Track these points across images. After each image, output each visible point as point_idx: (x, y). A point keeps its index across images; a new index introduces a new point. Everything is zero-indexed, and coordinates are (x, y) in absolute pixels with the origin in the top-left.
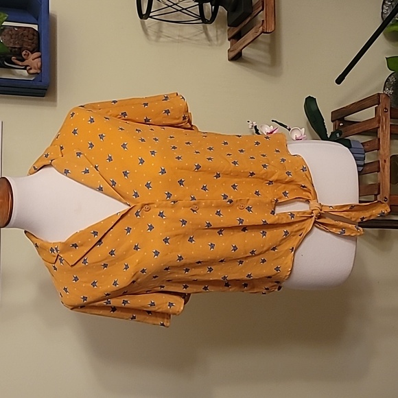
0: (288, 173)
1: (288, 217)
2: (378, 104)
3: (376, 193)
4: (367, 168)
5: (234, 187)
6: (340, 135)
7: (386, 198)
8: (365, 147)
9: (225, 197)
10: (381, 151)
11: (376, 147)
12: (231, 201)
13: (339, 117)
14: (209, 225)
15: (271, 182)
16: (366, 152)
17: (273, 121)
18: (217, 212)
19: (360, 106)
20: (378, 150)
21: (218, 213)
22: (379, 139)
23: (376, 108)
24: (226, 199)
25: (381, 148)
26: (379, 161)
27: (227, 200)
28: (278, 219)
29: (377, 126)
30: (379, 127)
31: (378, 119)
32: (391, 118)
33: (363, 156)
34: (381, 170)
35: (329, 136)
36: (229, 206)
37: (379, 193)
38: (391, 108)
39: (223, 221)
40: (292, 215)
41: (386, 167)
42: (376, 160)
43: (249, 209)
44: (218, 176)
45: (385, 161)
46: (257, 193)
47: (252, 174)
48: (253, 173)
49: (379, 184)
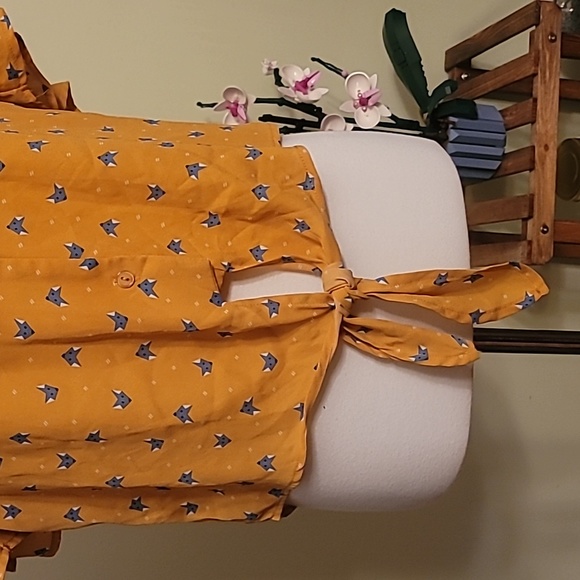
0: (259, 192)
1: (259, 311)
2: (537, 25)
3: (526, 215)
4: (509, 163)
5: (108, 227)
6: (452, 91)
7: (545, 226)
8: (507, 118)
9: (76, 252)
10: (539, 125)
11: (529, 116)
12: (93, 264)
13: (459, 60)
14: (26, 330)
15: (213, 219)
16: (507, 130)
17: (313, 59)
18: (52, 292)
19: (500, 33)
20: (533, 122)
21: (54, 297)
22: (535, 100)
23: (532, 34)
24: (77, 256)
25: (539, 120)
26: (534, 147)
27: (81, 260)
28: (231, 318)
29: (531, 72)
30: (535, 75)
31: (535, 57)
32: (562, 56)
33: (502, 137)
34: (538, 166)
35: (430, 94)
36: (86, 279)
37: (531, 217)
38: (563, 34)
39: (69, 317)
40: (273, 305)
41: (548, 160)
42: (528, 145)
43: (147, 288)
44: (60, 195)
45: (546, 147)
46: (174, 247)
47: (157, 192)
48: (157, 189)
49: (533, 195)
